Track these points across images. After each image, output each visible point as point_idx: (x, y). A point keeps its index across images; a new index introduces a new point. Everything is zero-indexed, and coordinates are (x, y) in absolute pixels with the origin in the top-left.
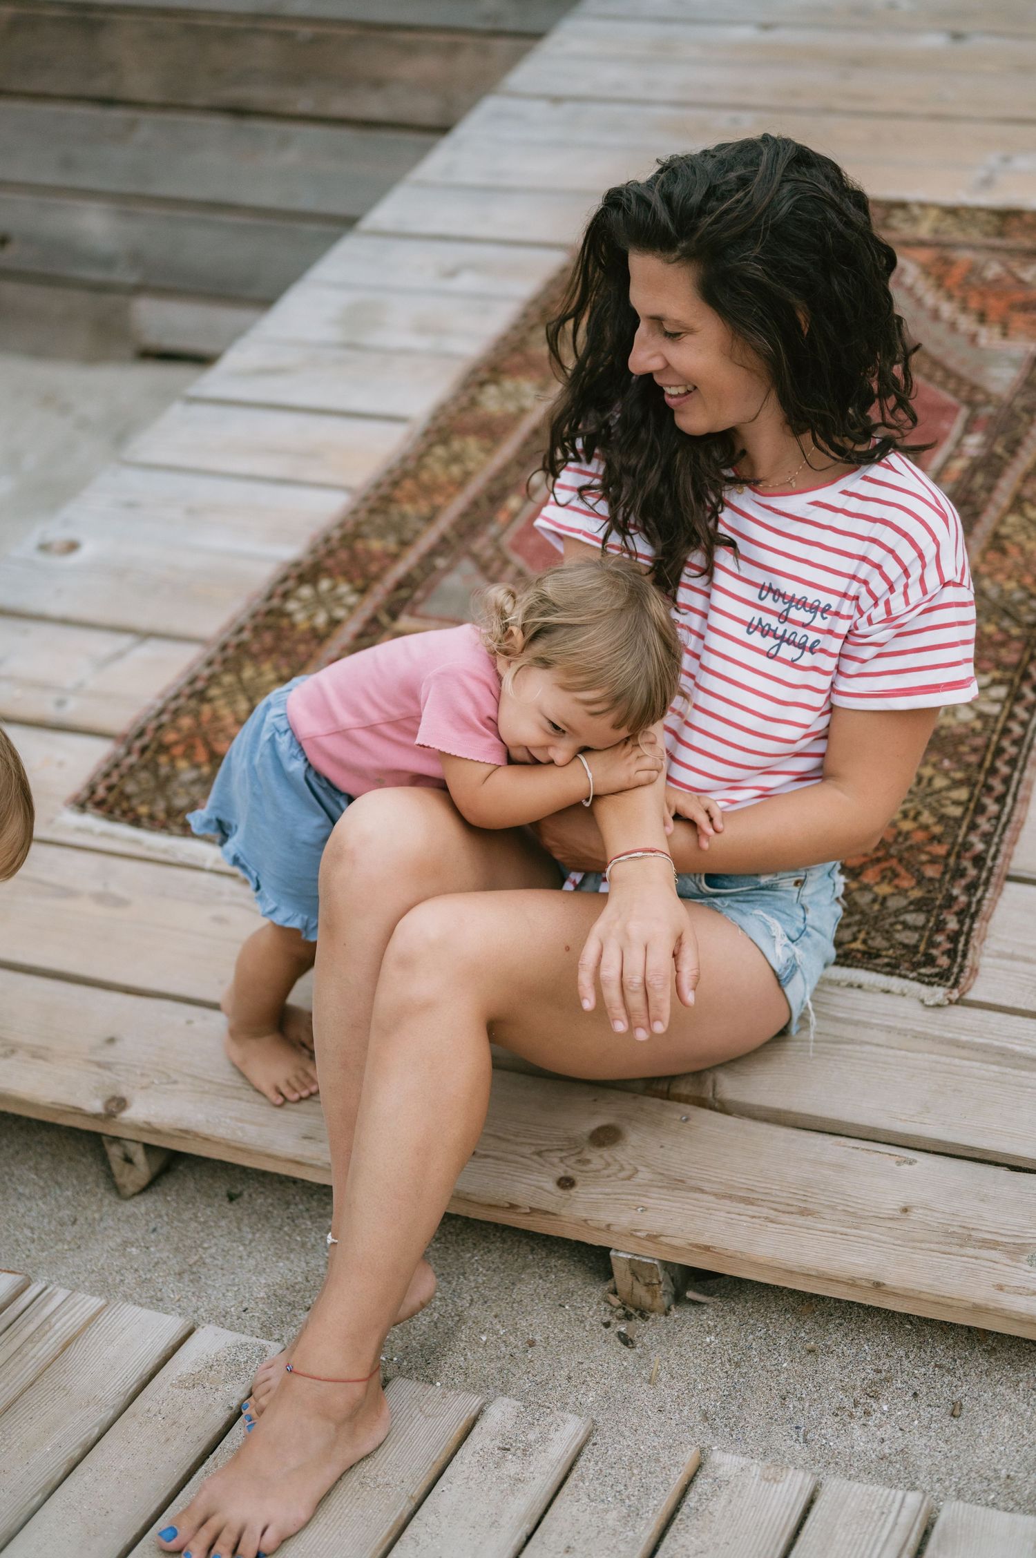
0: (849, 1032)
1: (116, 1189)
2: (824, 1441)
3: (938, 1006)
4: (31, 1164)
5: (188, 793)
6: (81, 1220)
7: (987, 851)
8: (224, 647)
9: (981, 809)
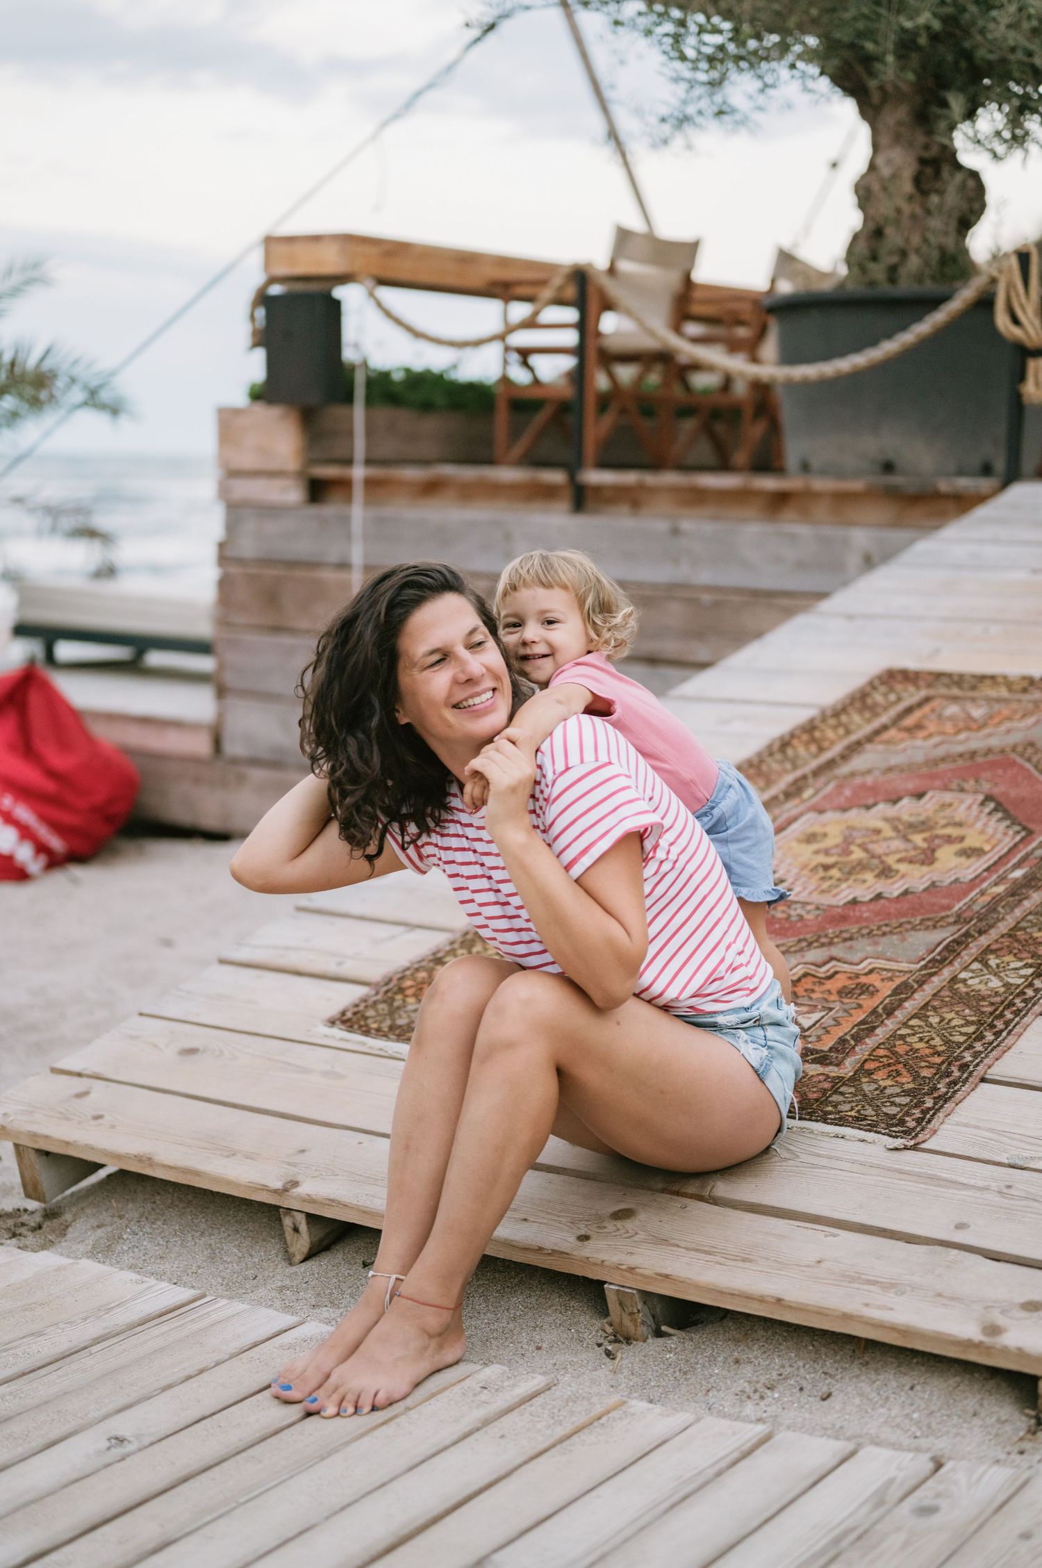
0: (824, 1162)
1: (289, 1260)
2: (721, 1408)
3: (896, 1149)
4: (237, 1243)
5: (409, 1017)
6: (260, 1277)
7: (972, 1062)
8: (466, 933)
9: (980, 1037)
